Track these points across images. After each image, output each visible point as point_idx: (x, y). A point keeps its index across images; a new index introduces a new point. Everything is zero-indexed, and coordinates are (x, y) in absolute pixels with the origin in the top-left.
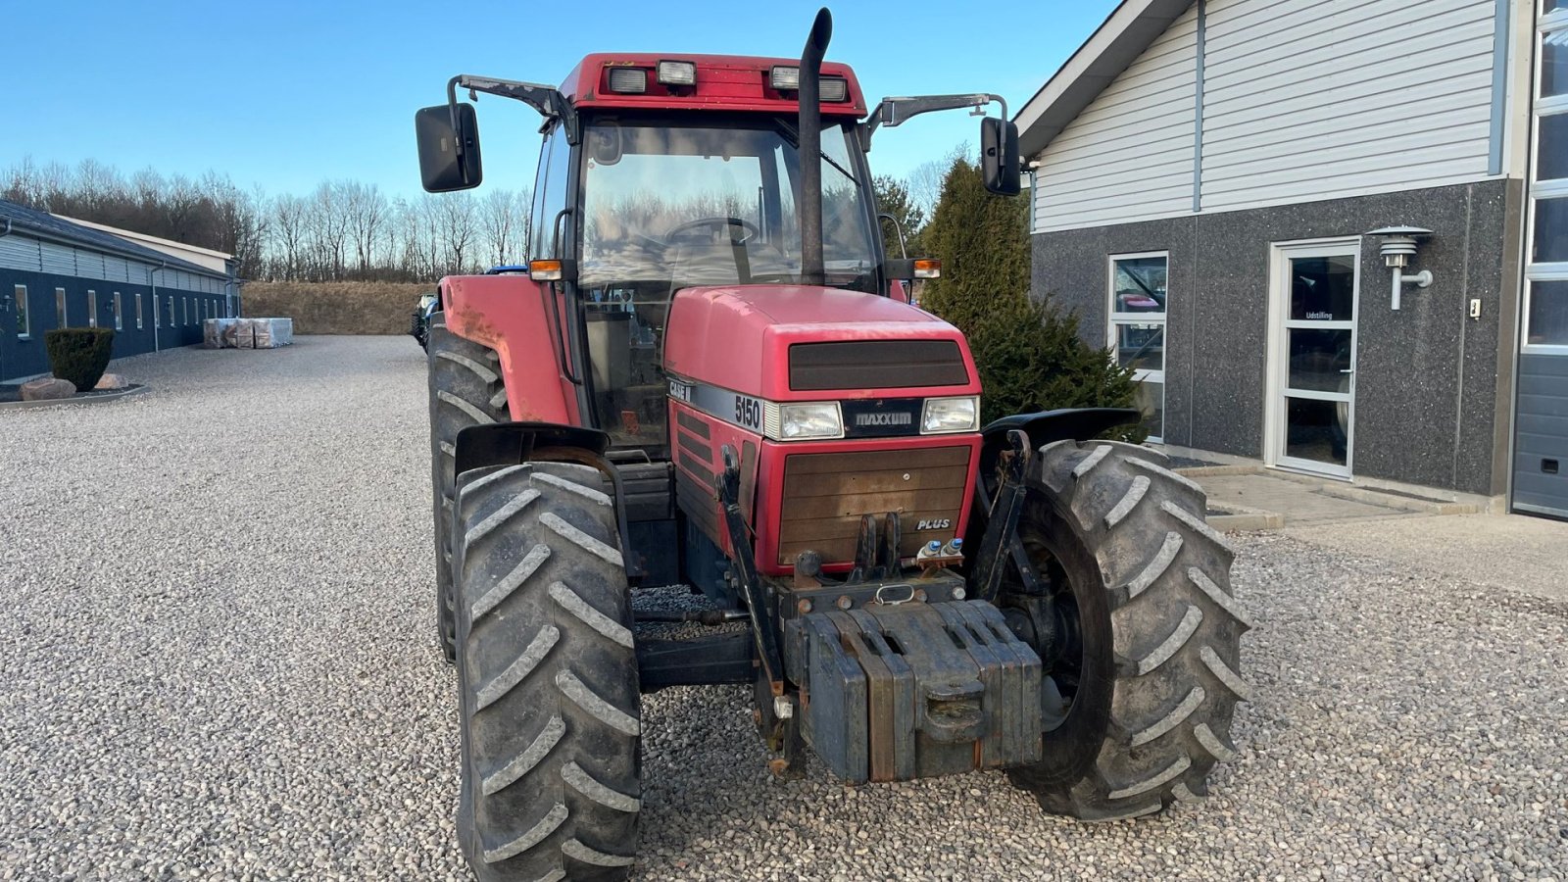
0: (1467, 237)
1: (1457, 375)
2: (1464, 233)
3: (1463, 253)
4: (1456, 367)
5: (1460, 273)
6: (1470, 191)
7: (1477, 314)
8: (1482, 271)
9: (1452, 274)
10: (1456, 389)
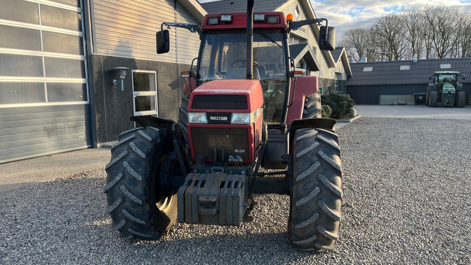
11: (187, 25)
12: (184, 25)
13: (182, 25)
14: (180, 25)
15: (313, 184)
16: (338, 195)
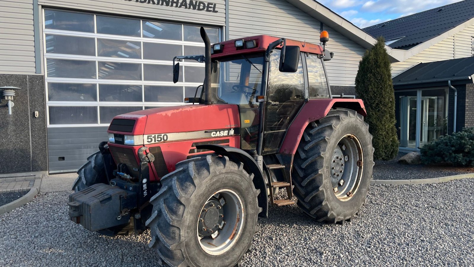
0: (28, 92)
1: (29, 135)
2: (27, 90)
3: (27, 97)
4: (28, 132)
5: (27, 103)
6: (28, 77)
7: (38, 116)
8: (36, 103)
9: (23, 103)
10: (29, 140)
11: (194, 57)
12: (192, 57)
13: (190, 57)
14: (189, 57)
15: (158, 207)
16: (168, 221)
